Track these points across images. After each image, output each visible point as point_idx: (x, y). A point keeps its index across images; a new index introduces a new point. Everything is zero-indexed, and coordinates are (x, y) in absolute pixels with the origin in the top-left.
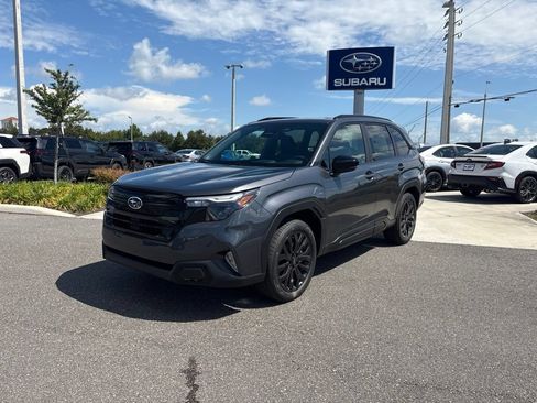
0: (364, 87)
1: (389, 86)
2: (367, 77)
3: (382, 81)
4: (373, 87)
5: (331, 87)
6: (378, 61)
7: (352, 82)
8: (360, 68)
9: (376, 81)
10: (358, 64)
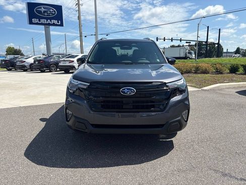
0: (49, 24)
1: (62, 25)
2: (51, 19)
3: (58, 22)
4: (54, 25)
5: (31, 23)
6: (55, 12)
7: (43, 21)
8: (46, 14)
9: (56, 22)
10: (44, 12)
